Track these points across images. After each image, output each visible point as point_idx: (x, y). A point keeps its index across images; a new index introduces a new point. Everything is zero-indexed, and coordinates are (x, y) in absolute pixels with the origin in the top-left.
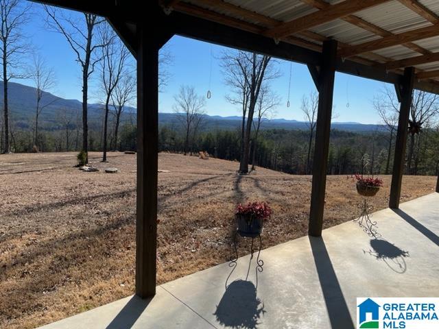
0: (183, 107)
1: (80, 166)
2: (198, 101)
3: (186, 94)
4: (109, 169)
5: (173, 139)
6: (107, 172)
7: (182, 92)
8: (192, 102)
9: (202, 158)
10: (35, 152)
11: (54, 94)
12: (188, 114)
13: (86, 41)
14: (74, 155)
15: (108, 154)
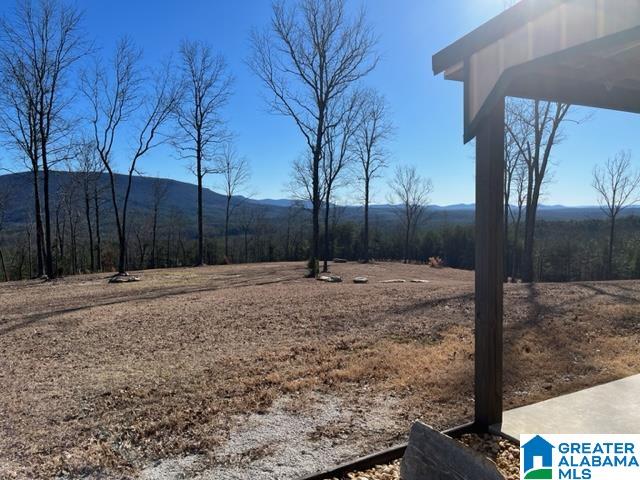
0: (400, 195)
1: (312, 275)
2: (421, 185)
3: (405, 177)
4: (357, 279)
5: (377, 241)
6: (356, 282)
7: (399, 176)
8: (413, 187)
9: (433, 266)
10: (225, 263)
11: (253, 198)
12: (407, 204)
13: (318, 122)
14: (304, 264)
15: (329, 263)
